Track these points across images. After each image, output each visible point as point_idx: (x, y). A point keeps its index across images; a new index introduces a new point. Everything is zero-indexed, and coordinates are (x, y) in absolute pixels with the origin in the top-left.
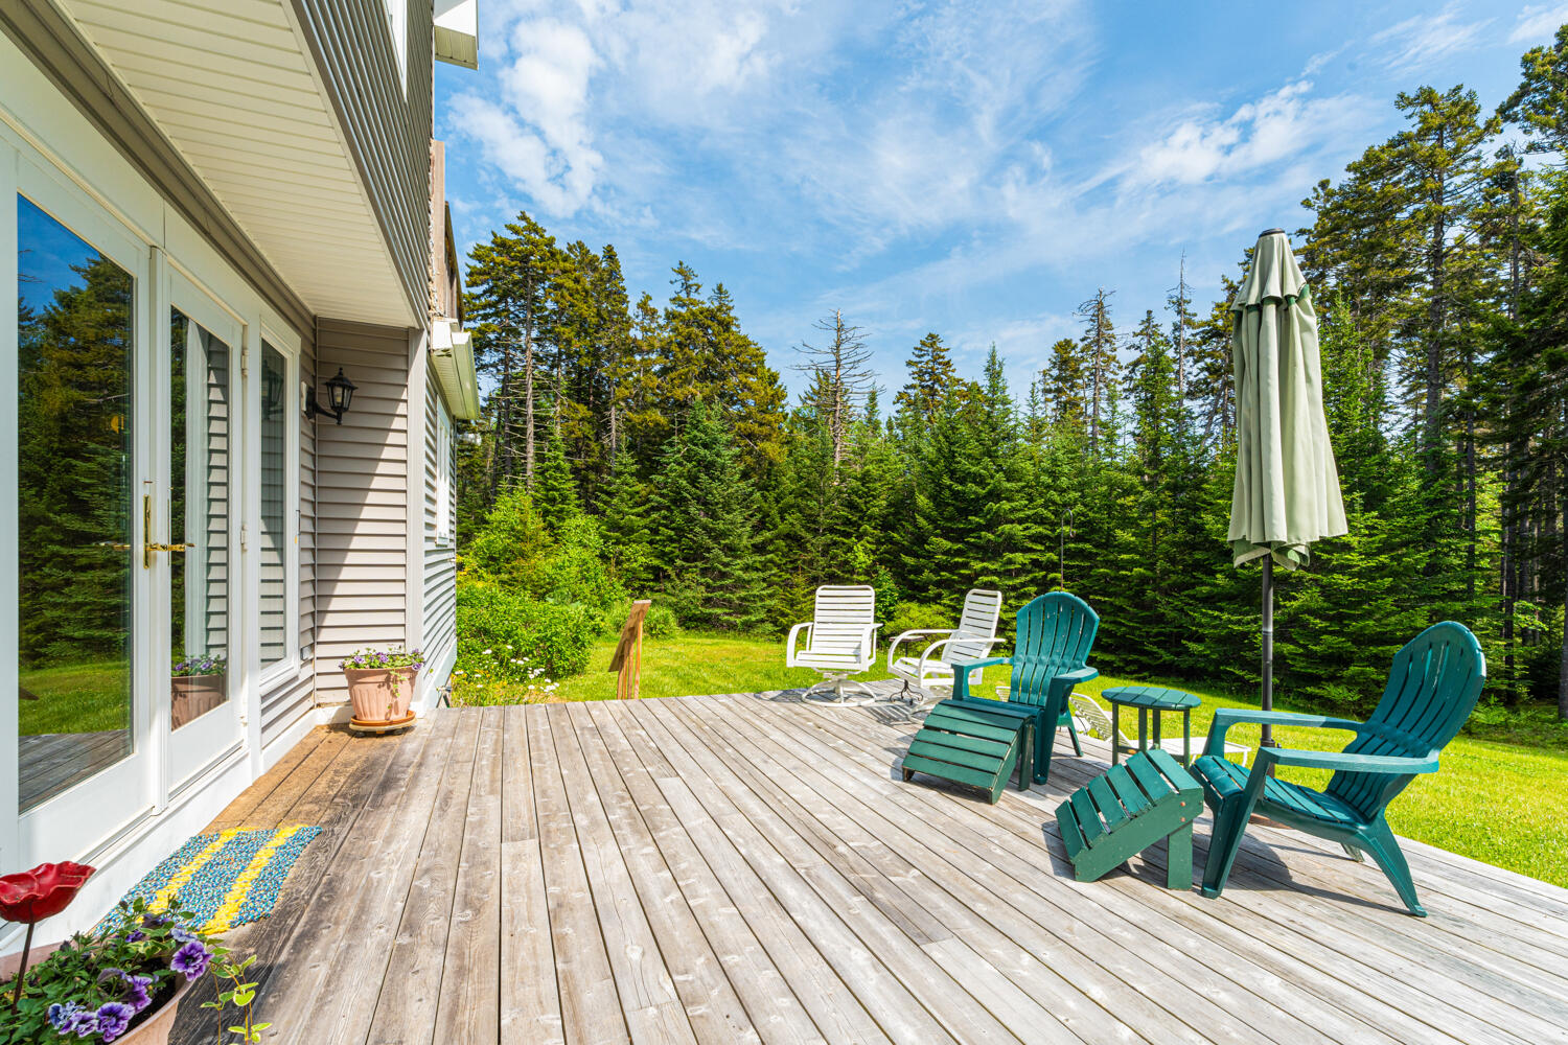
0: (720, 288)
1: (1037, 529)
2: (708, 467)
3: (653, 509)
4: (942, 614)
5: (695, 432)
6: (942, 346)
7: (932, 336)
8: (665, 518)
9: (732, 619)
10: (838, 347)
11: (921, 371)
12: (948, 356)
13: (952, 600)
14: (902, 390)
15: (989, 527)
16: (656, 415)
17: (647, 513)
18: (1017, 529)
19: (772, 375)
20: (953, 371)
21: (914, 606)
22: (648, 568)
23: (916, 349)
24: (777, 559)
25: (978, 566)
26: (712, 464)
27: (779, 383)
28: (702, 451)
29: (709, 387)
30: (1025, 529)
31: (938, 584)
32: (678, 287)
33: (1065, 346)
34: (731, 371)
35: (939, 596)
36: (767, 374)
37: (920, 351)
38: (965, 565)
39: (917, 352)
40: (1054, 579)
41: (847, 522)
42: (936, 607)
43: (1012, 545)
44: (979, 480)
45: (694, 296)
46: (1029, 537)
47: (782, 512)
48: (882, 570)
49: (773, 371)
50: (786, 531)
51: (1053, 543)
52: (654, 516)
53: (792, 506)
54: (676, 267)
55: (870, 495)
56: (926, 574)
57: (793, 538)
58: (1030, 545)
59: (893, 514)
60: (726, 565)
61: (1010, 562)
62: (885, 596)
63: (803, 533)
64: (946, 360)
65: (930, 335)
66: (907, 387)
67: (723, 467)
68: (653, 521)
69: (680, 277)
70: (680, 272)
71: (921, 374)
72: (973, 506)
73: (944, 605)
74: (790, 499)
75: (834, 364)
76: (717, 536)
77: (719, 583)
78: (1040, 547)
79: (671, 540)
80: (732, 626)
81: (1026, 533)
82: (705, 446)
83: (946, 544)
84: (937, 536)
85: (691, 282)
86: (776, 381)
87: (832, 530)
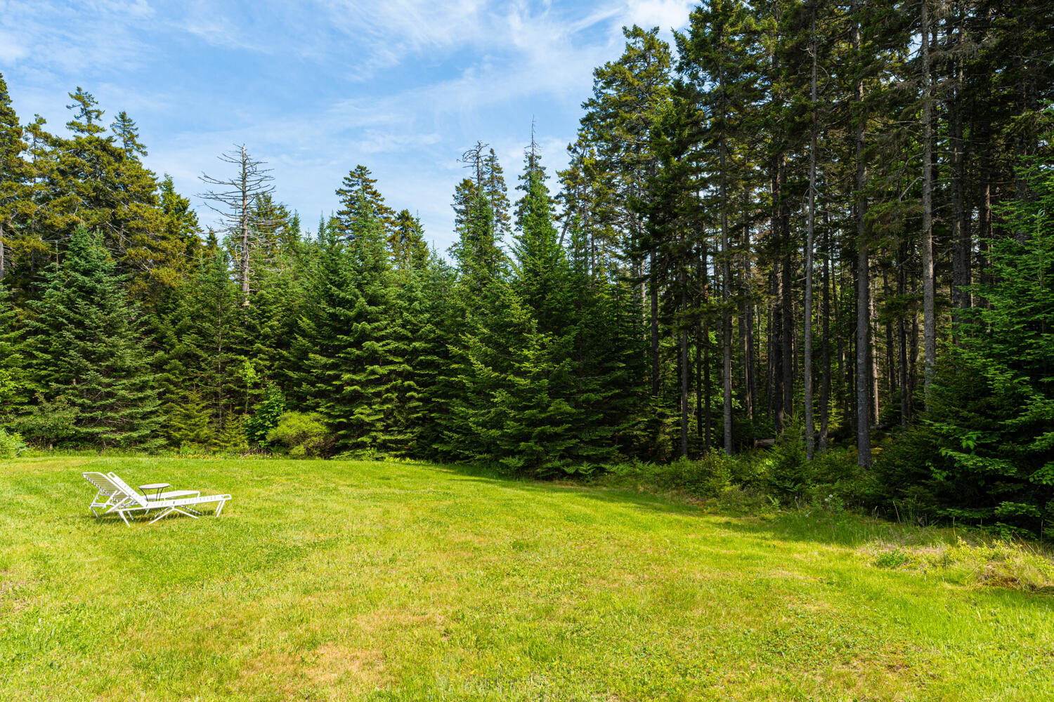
0: (123, 116)
1: (393, 345)
2: (87, 293)
3: (29, 333)
4: (318, 420)
5: (77, 259)
6: (370, 177)
7: (361, 168)
8: (43, 342)
9: (112, 436)
10: (244, 179)
11: (352, 198)
12: (375, 187)
13: (327, 408)
14: (335, 215)
15: (357, 344)
16: (38, 242)
17: (23, 337)
18: (377, 346)
19: (180, 202)
20: (382, 200)
21: (296, 415)
22: (19, 392)
23: (346, 179)
24: (172, 377)
25: (346, 376)
26: (92, 291)
27: (190, 209)
28: (80, 277)
29: (96, 215)
30: (384, 345)
31: (315, 395)
32: (77, 111)
33: (466, 184)
34: (123, 199)
35: (318, 405)
36: (175, 201)
37: (349, 181)
38: (338, 377)
39: (347, 182)
40: (409, 386)
41: (243, 341)
42: (314, 415)
43: (374, 358)
44: (349, 304)
45: (95, 122)
46: (389, 351)
47: (179, 334)
48: (270, 384)
49: (182, 197)
50: (184, 351)
51: (409, 356)
52: (30, 340)
53: (191, 327)
54: (74, 92)
55: (264, 316)
56: (305, 386)
57: (188, 357)
58: (391, 358)
59: (286, 333)
60: (109, 385)
61: (373, 372)
62: (273, 407)
63: (200, 352)
64: (374, 190)
65: (359, 167)
66: (340, 213)
67: (104, 293)
68: (29, 346)
69: (78, 103)
70: (78, 98)
71: (352, 202)
72: (343, 326)
73: (321, 412)
74: (187, 320)
75: (241, 194)
76: (97, 358)
77: (99, 403)
78: (400, 360)
79: (47, 363)
80: (114, 444)
81: (385, 348)
82: (86, 273)
83: (323, 360)
84: (315, 352)
85: (90, 108)
86: (185, 208)
87: (228, 349)
